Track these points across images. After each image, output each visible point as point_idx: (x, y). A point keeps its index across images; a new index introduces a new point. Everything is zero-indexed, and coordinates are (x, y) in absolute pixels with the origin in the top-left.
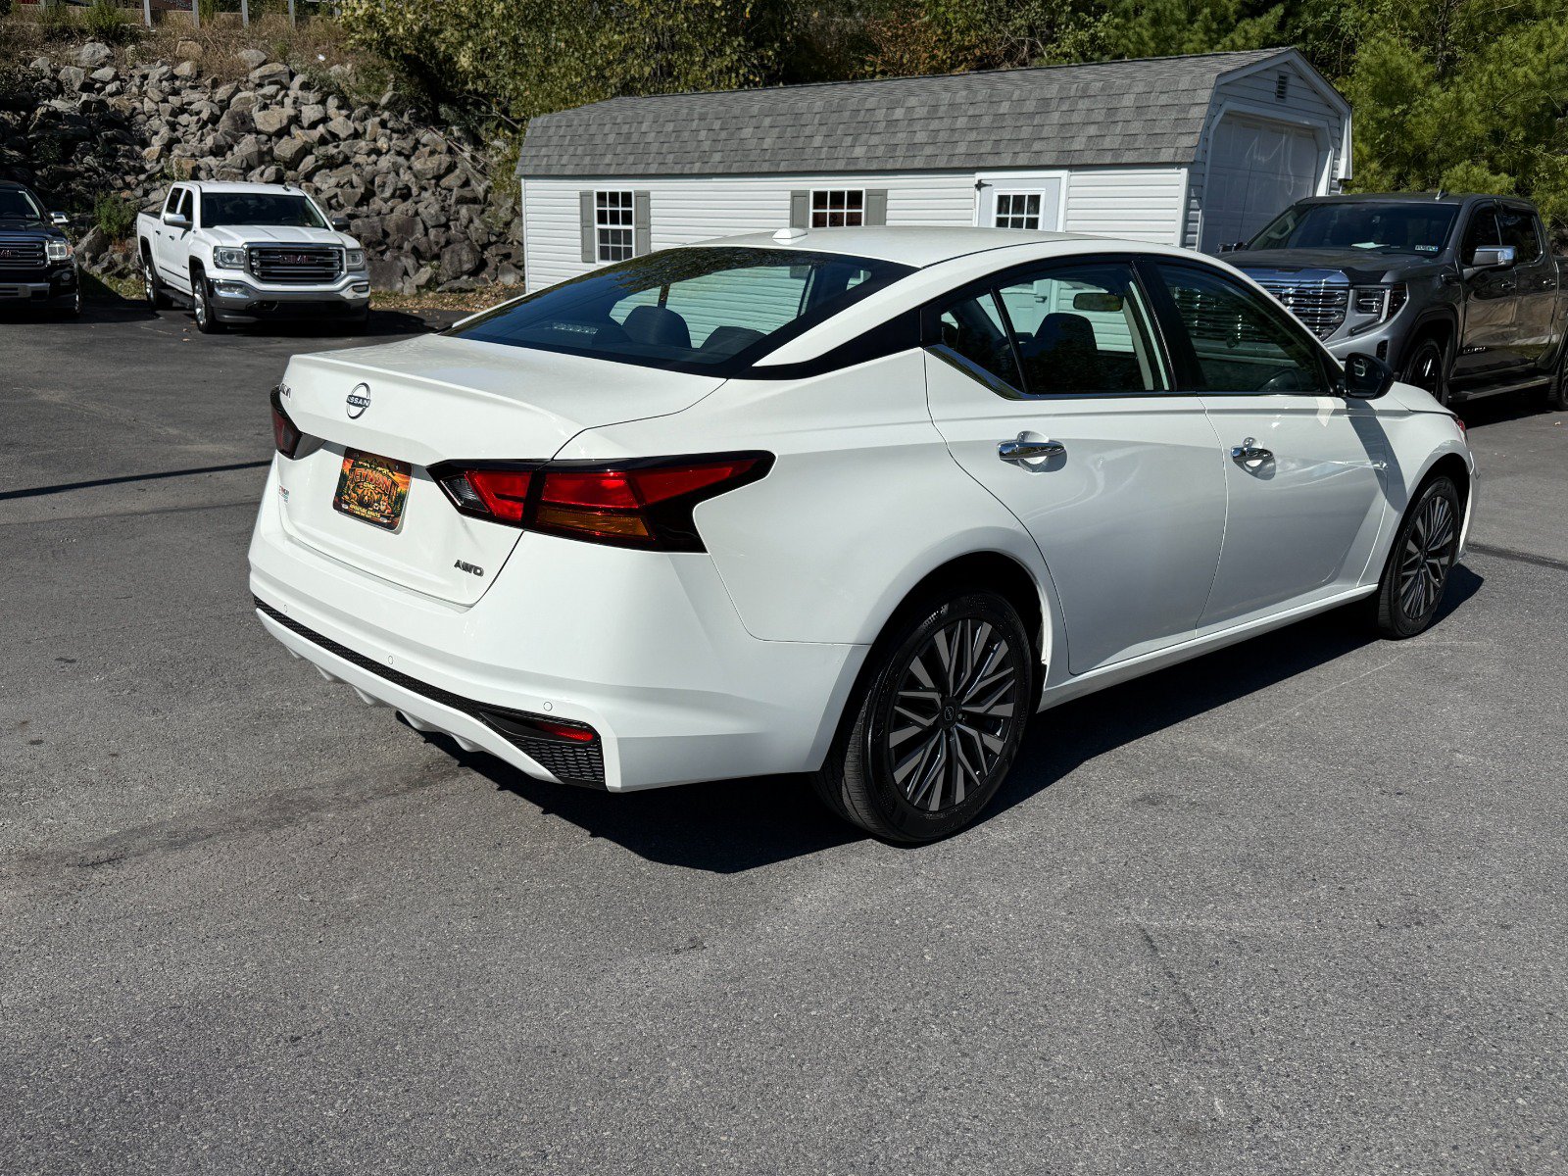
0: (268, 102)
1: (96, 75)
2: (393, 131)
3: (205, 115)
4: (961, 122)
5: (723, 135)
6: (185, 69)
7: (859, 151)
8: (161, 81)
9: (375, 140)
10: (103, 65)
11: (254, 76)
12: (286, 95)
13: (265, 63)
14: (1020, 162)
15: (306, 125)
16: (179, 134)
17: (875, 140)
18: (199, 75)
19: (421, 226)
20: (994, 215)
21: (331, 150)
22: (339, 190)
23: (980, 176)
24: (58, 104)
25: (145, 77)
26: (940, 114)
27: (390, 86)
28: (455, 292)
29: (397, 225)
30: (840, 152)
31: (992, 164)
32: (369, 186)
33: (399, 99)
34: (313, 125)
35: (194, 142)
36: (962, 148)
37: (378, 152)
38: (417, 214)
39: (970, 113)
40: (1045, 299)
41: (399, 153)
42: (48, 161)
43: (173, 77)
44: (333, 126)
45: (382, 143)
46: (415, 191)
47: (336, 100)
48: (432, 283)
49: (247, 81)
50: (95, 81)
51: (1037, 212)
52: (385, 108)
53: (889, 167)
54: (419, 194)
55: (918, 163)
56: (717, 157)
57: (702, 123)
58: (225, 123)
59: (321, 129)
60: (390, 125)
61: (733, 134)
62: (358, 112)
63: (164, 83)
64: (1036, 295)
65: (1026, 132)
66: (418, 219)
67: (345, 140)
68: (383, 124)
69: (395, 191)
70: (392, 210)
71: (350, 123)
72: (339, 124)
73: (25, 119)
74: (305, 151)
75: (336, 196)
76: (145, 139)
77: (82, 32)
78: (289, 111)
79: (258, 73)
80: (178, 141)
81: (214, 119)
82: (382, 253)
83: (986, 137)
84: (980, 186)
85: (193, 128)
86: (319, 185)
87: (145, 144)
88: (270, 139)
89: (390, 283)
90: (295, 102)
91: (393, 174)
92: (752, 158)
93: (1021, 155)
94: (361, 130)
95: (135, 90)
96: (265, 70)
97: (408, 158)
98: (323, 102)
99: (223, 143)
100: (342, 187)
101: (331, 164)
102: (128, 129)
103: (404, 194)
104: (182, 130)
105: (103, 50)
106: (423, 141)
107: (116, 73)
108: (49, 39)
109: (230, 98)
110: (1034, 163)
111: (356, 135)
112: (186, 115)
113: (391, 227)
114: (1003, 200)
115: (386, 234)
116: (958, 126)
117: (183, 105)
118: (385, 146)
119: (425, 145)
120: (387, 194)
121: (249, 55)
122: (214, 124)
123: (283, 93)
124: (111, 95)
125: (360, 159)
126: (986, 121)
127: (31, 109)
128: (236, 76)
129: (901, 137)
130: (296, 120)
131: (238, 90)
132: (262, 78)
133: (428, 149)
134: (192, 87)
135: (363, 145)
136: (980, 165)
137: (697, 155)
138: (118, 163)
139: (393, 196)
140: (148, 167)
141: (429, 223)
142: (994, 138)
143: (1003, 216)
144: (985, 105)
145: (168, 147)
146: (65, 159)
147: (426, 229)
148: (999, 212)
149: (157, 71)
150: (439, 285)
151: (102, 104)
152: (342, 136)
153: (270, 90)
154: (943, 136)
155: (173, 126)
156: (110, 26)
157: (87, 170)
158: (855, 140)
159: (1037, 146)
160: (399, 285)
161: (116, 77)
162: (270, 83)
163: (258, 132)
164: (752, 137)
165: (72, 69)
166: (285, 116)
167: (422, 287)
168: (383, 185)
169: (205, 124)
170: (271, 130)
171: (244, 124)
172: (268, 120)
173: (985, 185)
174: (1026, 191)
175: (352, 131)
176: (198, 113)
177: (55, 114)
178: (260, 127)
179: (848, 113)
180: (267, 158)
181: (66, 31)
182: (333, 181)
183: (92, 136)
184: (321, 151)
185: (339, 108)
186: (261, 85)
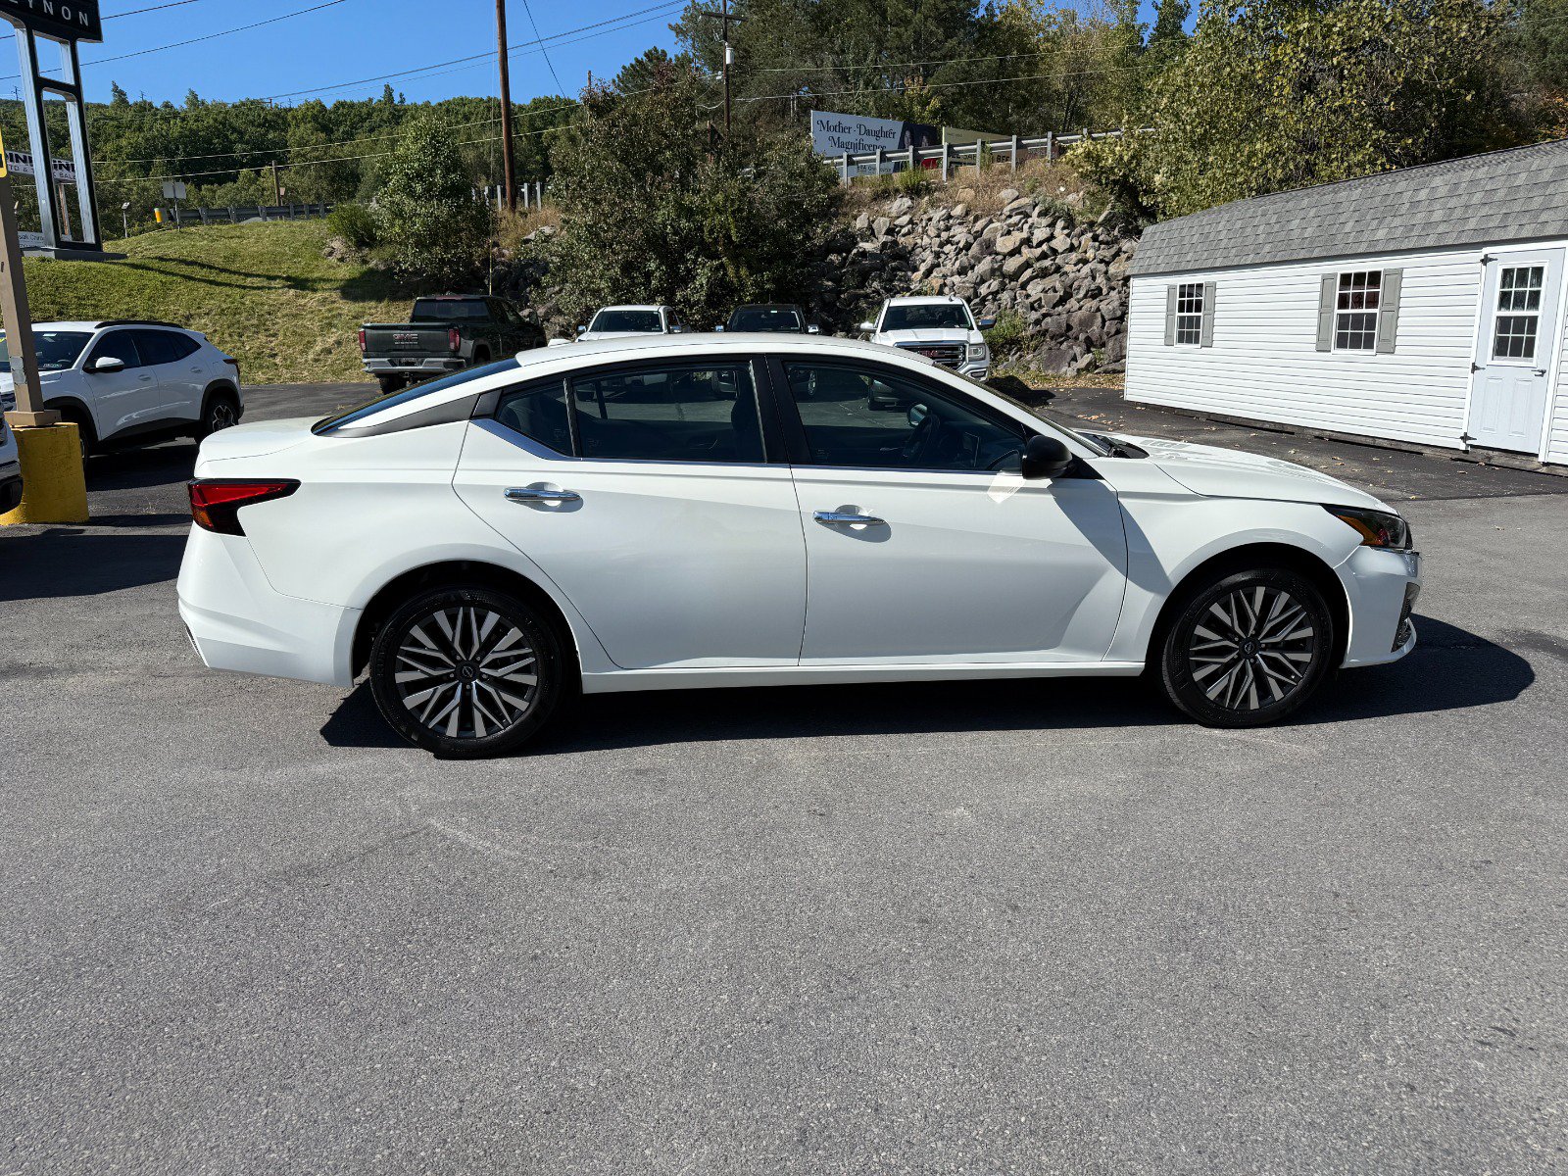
0: (1012, 229)
1: (897, 222)
2: (1101, 243)
3: (961, 245)
4: (1477, 198)
5: (1277, 227)
6: (958, 210)
7: (1381, 234)
8: (939, 221)
9: (1086, 252)
10: (905, 214)
11: (1006, 210)
12: (1026, 222)
13: (1017, 198)
14: (1524, 234)
15: (1034, 245)
16: (941, 260)
17: (1397, 221)
18: (967, 214)
19: (1100, 319)
20: (1498, 290)
21: (1047, 263)
22: (1042, 295)
23: (1487, 250)
24: (868, 246)
25: (930, 219)
26: (1460, 192)
27: (1109, 206)
28: (1109, 372)
29: (1080, 320)
30: (1365, 236)
31: (1496, 238)
32: (1068, 290)
33: (1113, 216)
34: (1040, 244)
35: (949, 265)
36: (1472, 224)
37: (1085, 261)
38: (1098, 310)
39: (1488, 188)
40: (1543, 372)
41: (1101, 261)
42: (849, 288)
43: (950, 217)
44: (1054, 244)
45: (1090, 254)
46: (1105, 291)
47: (1063, 222)
48: (1091, 366)
49: (1001, 214)
50: (896, 226)
51: (1540, 285)
52: (1101, 224)
53: (1403, 247)
54: (1108, 294)
55: (1429, 242)
56: (1267, 248)
57: (1263, 218)
58: (975, 249)
59: (1045, 247)
60: (1100, 238)
61: (1283, 226)
62: (1078, 230)
63: (941, 223)
64: (1533, 369)
65: (1536, 203)
66: (1099, 314)
67: (1062, 253)
68: (1095, 238)
69: (1087, 292)
70: (1080, 308)
71: (1068, 240)
72: (1061, 242)
73: (845, 259)
74: (1027, 265)
75: (1040, 299)
76: (916, 267)
77: (897, 191)
78: (1025, 235)
79: (1009, 207)
80: (938, 265)
81: (968, 246)
82: (1061, 343)
83: (1496, 211)
84: (1485, 261)
85: (952, 255)
86: (1029, 292)
87: (915, 269)
88: (1004, 259)
89: (1059, 367)
90: (1030, 227)
91: (1090, 278)
92: (1293, 247)
93: (1527, 226)
94: (1076, 244)
95: (920, 230)
96: (1015, 204)
97: (1108, 264)
98: (1052, 225)
99: (967, 264)
100: (1046, 292)
101: (1044, 274)
102: (907, 260)
103: (1095, 294)
104: (943, 256)
105: (907, 202)
106: (1124, 249)
107: (911, 219)
108: (875, 199)
109: (983, 229)
110: (1538, 234)
111: (1072, 249)
112: (949, 245)
113: (1075, 321)
114: (1507, 273)
115: (1069, 327)
116: (1472, 202)
117: (949, 237)
118: (1092, 256)
119: (1125, 252)
120: (1081, 295)
121: (1007, 194)
122: (967, 250)
123: (1023, 221)
124: (904, 235)
125: (1067, 268)
126: (1501, 194)
127: (849, 252)
128: (992, 212)
129: (1420, 218)
130: (1027, 242)
131: (991, 222)
132: (1012, 210)
133: (1127, 255)
134: (960, 224)
135: (1074, 257)
136: (1485, 240)
137: (1252, 247)
138: (893, 286)
139: (1085, 296)
140: (912, 287)
141: (1107, 317)
142: (1505, 211)
143: (1506, 290)
144: (1503, 178)
145: (928, 273)
146: (862, 285)
147: (1104, 321)
148: (1503, 286)
149: (938, 214)
150: (1097, 367)
151: (895, 243)
152: (1060, 251)
153: (1015, 219)
154: (1458, 213)
155: (937, 255)
156: (913, 186)
157: (873, 292)
158: (1380, 223)
159: (1543, 217)
160: (1064, 369)
161: (911, 222)
162: (1016, 214)
163: (997, 254)
164: (1298, 228)
165: (882, 219)
166: (1019, 239)
167: (1083, 370)
168: (1079, 288)
169: (961, 250)
170: (1006, 251)
171: (988, 248)
172: (1004, 244)
173: (1491, 260)
174: (1529, 263)
175: (1068, 246)
176: (958, 243)
177: (864, 254)
178: (998, 249)
179: (1379, 198)
180: (998, 273)
181: (886, 192)
182: (1040, 288)
183: (882, 269)
184: (1037, 265)
185: (1064, 228)
186: (1010, 216)
